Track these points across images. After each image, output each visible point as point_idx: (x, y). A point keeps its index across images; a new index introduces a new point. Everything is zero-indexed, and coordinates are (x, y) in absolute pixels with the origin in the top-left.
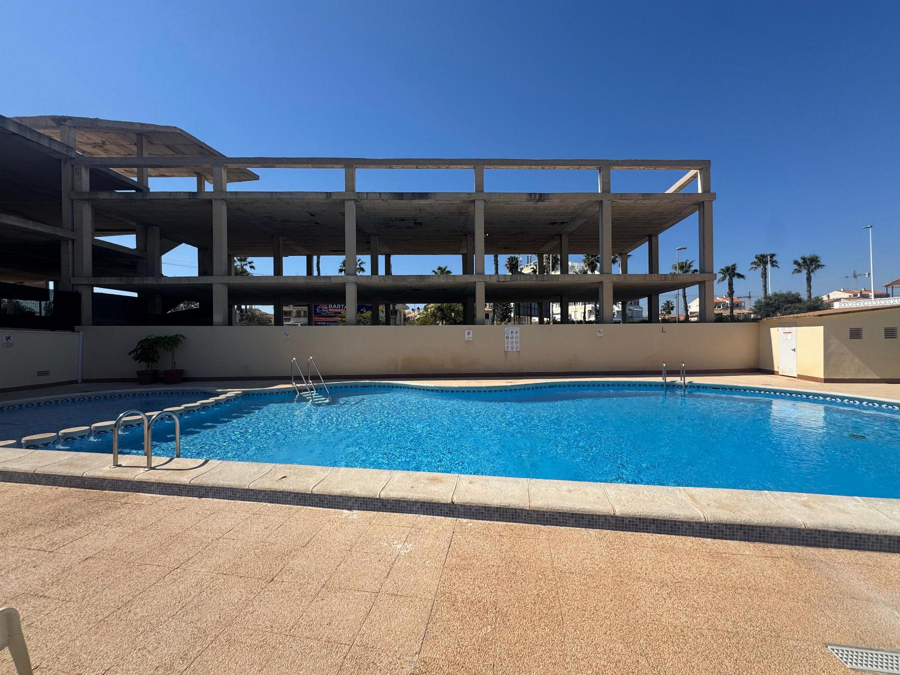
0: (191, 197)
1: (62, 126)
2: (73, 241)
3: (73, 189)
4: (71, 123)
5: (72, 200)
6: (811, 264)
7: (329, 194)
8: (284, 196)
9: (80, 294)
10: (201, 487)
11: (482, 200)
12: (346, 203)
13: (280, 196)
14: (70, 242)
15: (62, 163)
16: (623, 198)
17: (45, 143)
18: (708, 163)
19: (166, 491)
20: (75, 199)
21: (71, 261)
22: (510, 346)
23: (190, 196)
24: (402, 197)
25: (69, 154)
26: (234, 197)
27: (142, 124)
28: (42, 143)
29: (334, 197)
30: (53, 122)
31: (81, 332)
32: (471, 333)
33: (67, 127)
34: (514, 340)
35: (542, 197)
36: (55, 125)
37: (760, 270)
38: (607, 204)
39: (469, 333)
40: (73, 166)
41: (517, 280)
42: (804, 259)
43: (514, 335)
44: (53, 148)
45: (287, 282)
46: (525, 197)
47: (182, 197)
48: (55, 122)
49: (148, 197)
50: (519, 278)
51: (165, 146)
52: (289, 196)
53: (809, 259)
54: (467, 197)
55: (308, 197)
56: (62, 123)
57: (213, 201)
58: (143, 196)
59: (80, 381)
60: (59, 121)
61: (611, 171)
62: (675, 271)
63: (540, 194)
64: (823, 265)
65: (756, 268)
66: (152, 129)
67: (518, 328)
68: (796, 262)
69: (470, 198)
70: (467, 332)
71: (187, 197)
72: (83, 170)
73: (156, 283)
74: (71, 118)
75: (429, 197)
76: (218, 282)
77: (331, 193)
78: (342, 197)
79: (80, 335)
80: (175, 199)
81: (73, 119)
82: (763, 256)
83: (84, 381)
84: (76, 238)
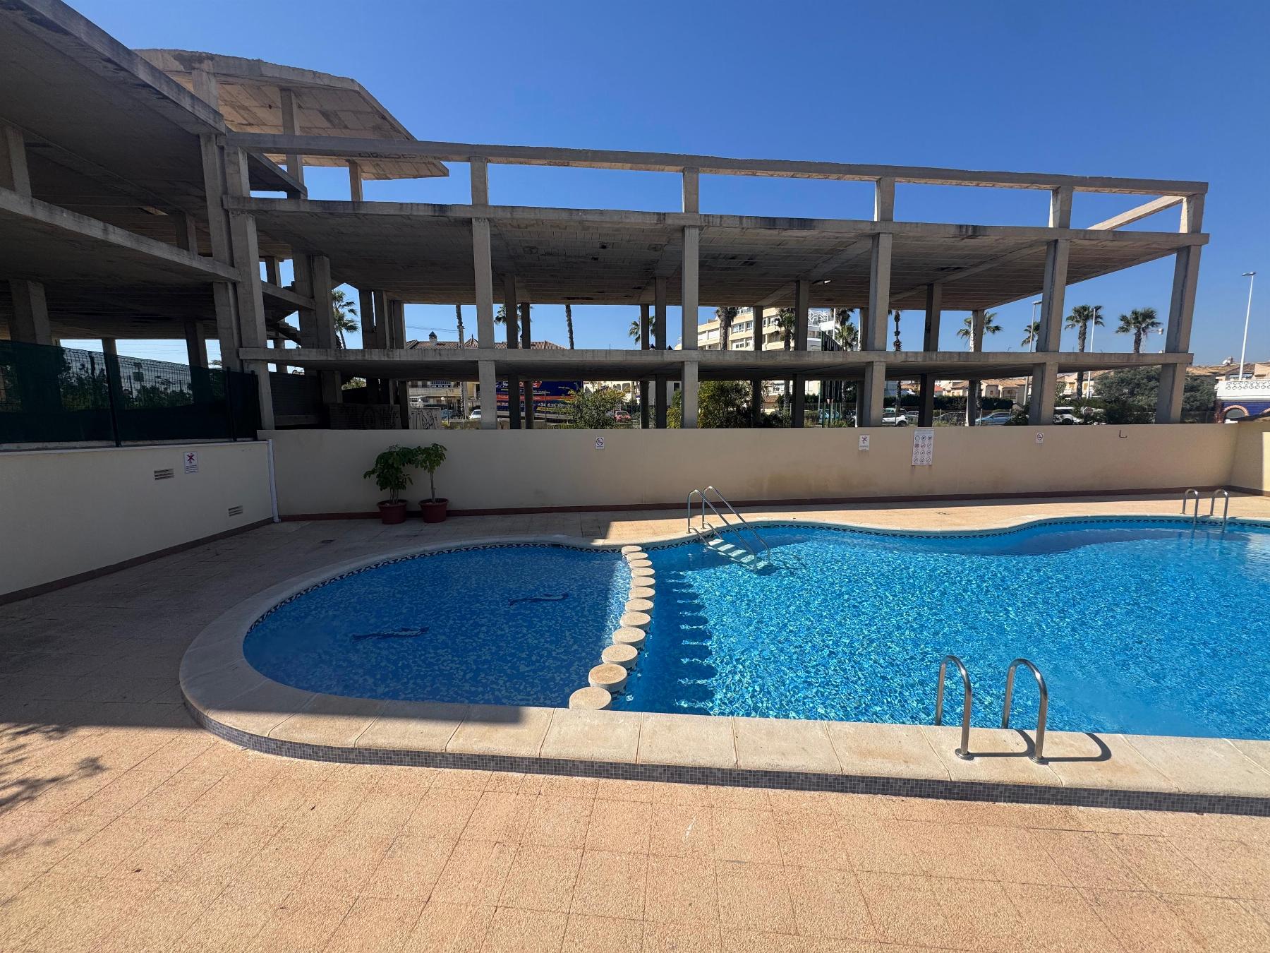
0: (437, 214)
1: (195, 72)
2: (235, 285)
3: (225, 192)
4: (211, 65)
5: (227, 212)
6: (1144, 320)
7: (662, 216)
8: (590, 217)
9: (256, 377)
10: (1202, 796)
11: (890, 233)
12: (687, 232)
13: (585, 217)
14: (230, 287)
15: (202, 143)
16: (1087, 237)
17: (186, 103)
18: (1203, 187)
19: (1129, 804)
20: (232, 209)
21: (234, 318)
22: (919, 457)
23: (435, 211)
24: (774, 226)
25: (217, 126)
26: (509, 215)
27: (314, 73)
28: (182, 105)
29: (669, 221)
30: (177, 63)
31: (270, 440)
32: (868, 439)
33: (204, 74)
34: (926, 449)
35: (976, 231)
36: (181, 68)
37: (1079, 326)
38: (1063, 246)
39: (865, 439)
40: (222, 149)
41: (931, 360)
42: (1135, 313)
43: (927, 441)
44: (197, 114)
45: (596, 359)
46: (953, 231)
47: (421, 214)
48: (181, 64)
49: (363, 212)
50: (935, 357)
51: (320, 112)
52: (597, 218)
53: (1141, 314)
54: (869, 228)
55: (628, 221)
56: (197, 65)
57: (473, 220)
58: (354, 209)
59: (277, 519)
60: (191, 61)
61: (1074, 193)
62: (968, 328)
63: (975, 228)
64: (1159, 323)
65: (1073, 326)
66: (326, 82)
67: (933, 432)
68: (1124, 318)
69: (874, 230)
70: (863, 438)
71: (430, 214)
72: (240, 155)
73: (386, 359)
74: (211, 57)
75: (815, 226)
76: (487, 359)
77: (664, 214)
78: (682, 223)
79: (268, 444)
80: (408, 217)
81: (217, 59)
82: (1085, 308)
83: (284, 519)
84: (240, 280)
